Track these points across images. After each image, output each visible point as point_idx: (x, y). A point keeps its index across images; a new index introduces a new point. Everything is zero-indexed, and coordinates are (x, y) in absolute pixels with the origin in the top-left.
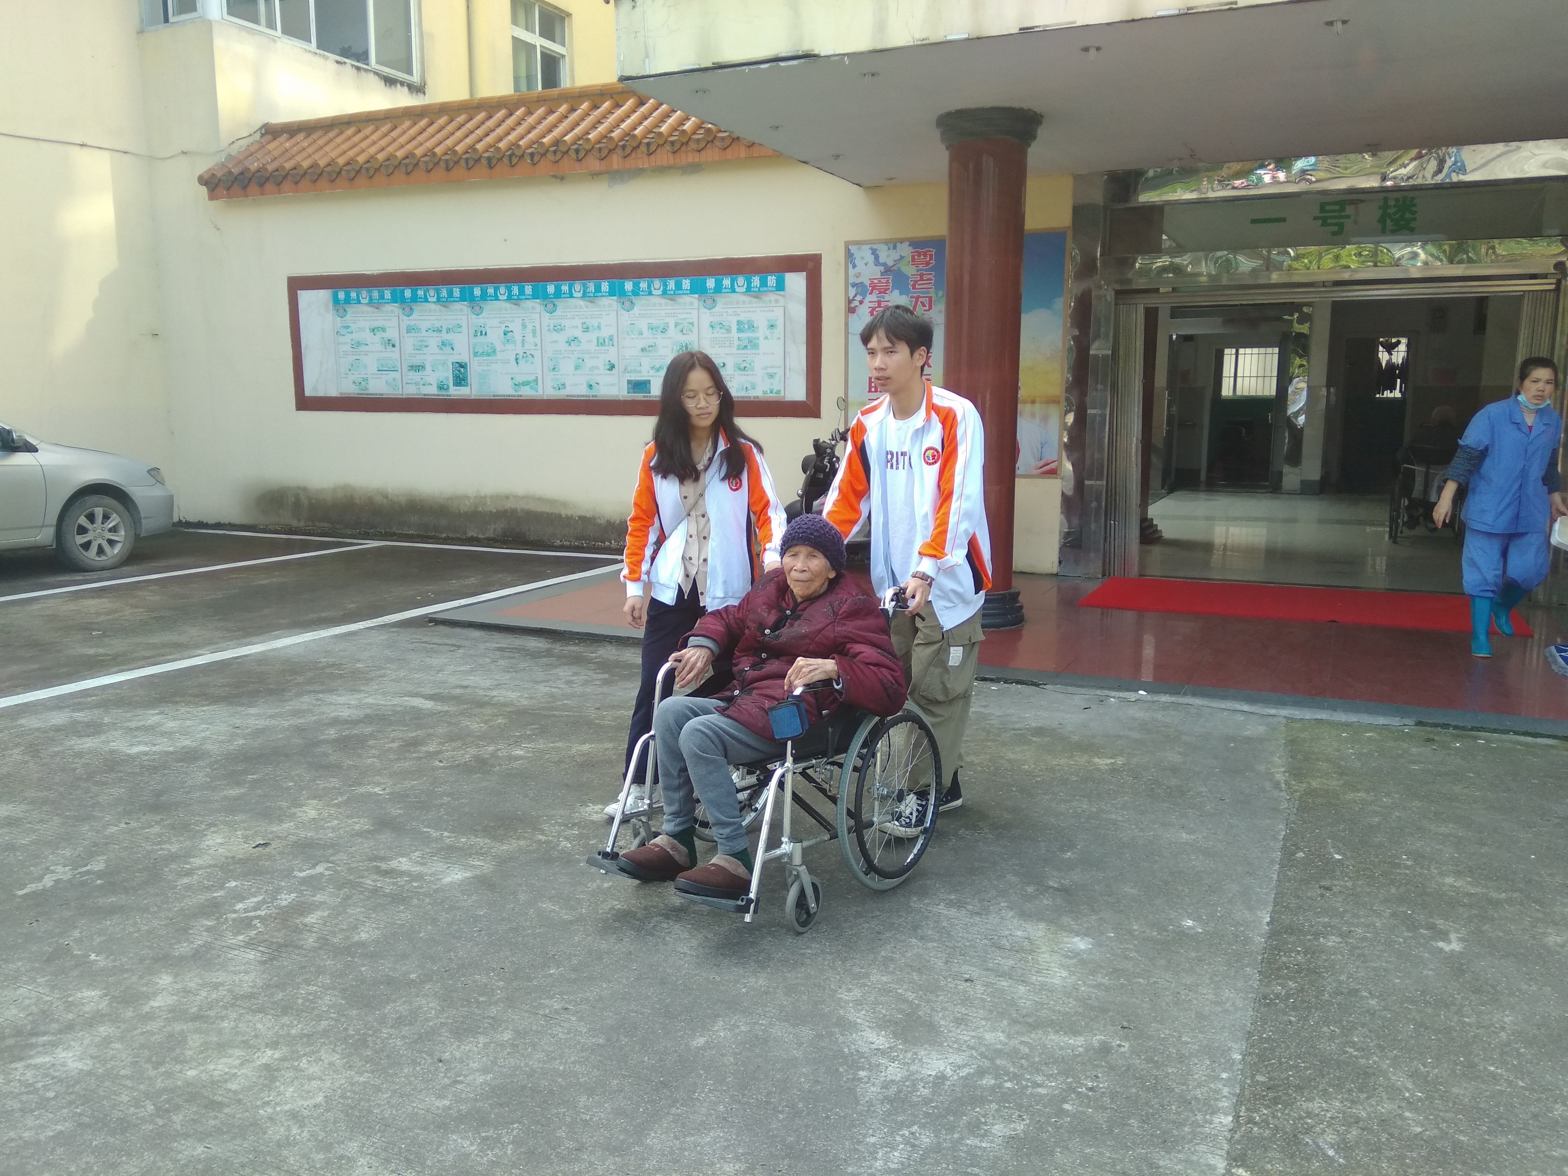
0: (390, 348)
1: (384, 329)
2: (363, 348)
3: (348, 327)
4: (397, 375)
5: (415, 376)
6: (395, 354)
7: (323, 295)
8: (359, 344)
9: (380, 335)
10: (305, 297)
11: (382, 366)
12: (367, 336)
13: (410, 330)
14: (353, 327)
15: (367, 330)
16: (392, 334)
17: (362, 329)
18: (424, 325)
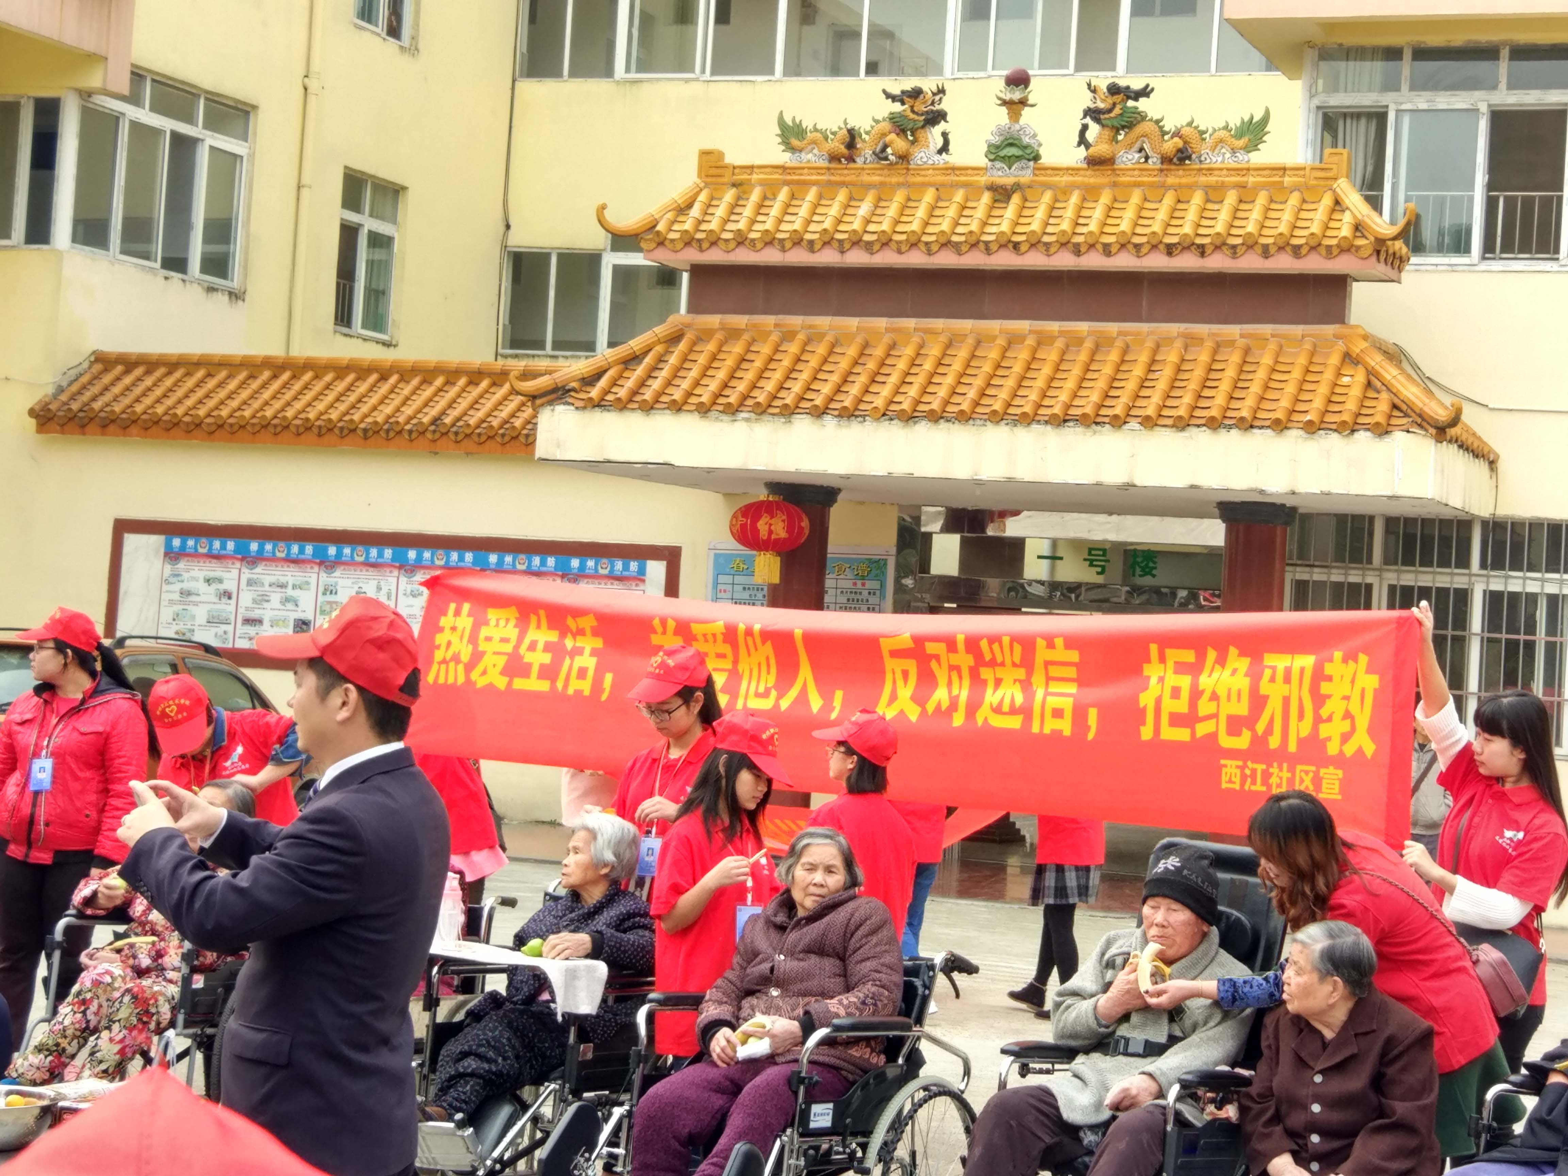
0: (225, 600)
1: (220, 581)
2: (193, 598)
3: (178, 575)
4: (230, 628)
5: (251, 630)
6: (229, 607)
7: (156, 541)
8: (189, 593)
9: (214, 586)
10: (132, 541)
11: (213, 617)
12: (202, 587)
13: (250, 583)
14: (186, 576)
15: (202, 580)
16: (230, 585)
17: (196, 579)
18: (267, 580)
